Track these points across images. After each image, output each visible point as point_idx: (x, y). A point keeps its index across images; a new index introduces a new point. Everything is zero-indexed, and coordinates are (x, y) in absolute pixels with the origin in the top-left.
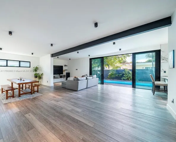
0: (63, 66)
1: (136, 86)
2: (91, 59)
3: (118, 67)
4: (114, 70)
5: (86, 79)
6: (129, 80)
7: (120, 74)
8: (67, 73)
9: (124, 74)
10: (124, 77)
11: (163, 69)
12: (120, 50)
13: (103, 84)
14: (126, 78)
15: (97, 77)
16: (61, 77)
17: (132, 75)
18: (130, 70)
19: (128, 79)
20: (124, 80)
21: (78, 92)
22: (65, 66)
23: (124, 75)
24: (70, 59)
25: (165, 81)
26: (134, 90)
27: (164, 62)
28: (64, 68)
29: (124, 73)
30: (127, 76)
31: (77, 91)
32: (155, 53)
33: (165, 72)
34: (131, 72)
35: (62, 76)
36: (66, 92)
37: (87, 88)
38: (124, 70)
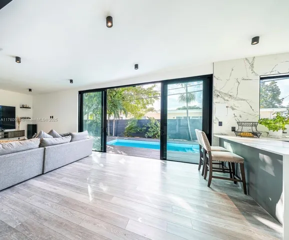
0: (14, 107)
3: (141, 115)
4: (134, 121)
5: (40, 146)
6: (156, 137)
7: (144, 126)
9: (148, 128)
10: (149, 132)
11: (217, 118)
12: (136, 66)
13: (105, 151)
14: (152, 134)
16: (5, 136)
17: (160, 129)
18: (158, 120)
19: (154, 137)
20: (149, 137)
23: (149, 130)
24: (30, 90)
27: (219, 103)
29: (150, 126)
30: (154, 132)
33: (220, 124)
34: (159, 124)
37: (43, 174)
38: (149, 120)
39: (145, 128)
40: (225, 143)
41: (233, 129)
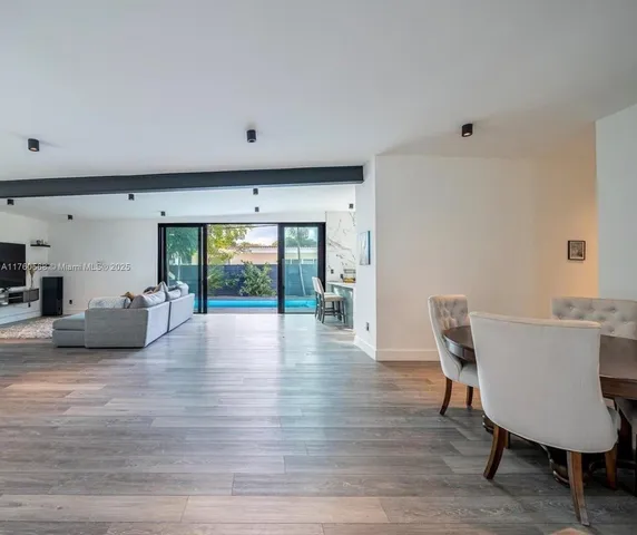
0: (24, 246)
1: (286, 309)
2: (162, 227)
3: (226, 256)
5: (166, 300)
6: (255, 294)
7: (233, 277)
8: (45, 281)
9: (243, 279)
10: (245, 285)
11: (329, 266)
12: (257, 209)
13: (205, 312)
14: (250, 289)
15: (190, 291)
16: (15, 299)
20: (245, 295)
21: (149, 352)
22: (39, 244)
23: (245, 282)
24: (70, 217)
25: (333, 291)
26: (282, 318)
27: (331, 251)
28: (32, 256)
29: (245, 275)
30: (252, 285)
31: (140, 348)
32: (317, 228)
33: (332, 271)
35: (21, 293)
36: (100, 363)
37: (168, 332)
38: (245, 267)
39: (238, 280)
40: (336, 289)
41: (342, 276)
